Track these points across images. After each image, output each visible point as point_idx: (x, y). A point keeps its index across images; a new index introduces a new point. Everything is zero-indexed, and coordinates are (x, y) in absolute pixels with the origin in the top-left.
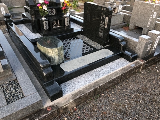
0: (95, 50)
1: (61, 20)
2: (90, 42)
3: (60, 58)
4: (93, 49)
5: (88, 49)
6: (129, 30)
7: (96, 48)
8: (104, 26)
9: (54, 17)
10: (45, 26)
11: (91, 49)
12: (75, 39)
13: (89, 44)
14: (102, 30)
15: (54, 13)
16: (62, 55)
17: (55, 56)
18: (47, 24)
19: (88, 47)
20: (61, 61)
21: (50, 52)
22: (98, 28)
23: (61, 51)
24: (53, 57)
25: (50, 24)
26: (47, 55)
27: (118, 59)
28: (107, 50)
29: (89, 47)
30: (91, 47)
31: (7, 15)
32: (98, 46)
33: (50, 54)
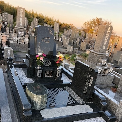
0: (77, 104)
1: (54, 72)
2: (75, 95)
3: (42, 105)
4: (75, 103)
5: (70, 101)
6: (116, 92)
7: (78, 102)
8: (89, 84)
9: (49, 68)
10: (39, 74)
11: (74, 102)
12: (62, 89)
13: (73, 97)
14: (87, 87)
15: (49, 64)
16: (45, 102)
17: (38, 102)
18: (41, 72)
19: (71, 100)
20: (43, 107)
21: (35, 98)
22: (84, 84)
23: (45, 99)
24: (36, 102)
25: (43, 73)
26: (32, 99)
27: (97, 118)
28: (88, 107)
29: (73, 100)
30: (74, 100)
31: (10, 59)
32: (80, 100)
33: (34, 99)
